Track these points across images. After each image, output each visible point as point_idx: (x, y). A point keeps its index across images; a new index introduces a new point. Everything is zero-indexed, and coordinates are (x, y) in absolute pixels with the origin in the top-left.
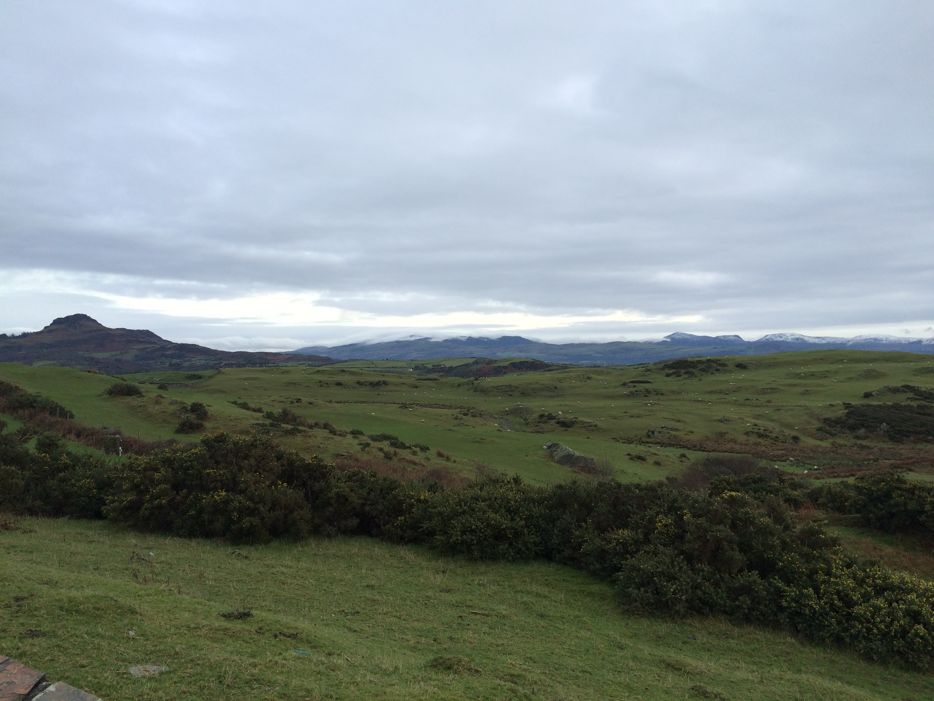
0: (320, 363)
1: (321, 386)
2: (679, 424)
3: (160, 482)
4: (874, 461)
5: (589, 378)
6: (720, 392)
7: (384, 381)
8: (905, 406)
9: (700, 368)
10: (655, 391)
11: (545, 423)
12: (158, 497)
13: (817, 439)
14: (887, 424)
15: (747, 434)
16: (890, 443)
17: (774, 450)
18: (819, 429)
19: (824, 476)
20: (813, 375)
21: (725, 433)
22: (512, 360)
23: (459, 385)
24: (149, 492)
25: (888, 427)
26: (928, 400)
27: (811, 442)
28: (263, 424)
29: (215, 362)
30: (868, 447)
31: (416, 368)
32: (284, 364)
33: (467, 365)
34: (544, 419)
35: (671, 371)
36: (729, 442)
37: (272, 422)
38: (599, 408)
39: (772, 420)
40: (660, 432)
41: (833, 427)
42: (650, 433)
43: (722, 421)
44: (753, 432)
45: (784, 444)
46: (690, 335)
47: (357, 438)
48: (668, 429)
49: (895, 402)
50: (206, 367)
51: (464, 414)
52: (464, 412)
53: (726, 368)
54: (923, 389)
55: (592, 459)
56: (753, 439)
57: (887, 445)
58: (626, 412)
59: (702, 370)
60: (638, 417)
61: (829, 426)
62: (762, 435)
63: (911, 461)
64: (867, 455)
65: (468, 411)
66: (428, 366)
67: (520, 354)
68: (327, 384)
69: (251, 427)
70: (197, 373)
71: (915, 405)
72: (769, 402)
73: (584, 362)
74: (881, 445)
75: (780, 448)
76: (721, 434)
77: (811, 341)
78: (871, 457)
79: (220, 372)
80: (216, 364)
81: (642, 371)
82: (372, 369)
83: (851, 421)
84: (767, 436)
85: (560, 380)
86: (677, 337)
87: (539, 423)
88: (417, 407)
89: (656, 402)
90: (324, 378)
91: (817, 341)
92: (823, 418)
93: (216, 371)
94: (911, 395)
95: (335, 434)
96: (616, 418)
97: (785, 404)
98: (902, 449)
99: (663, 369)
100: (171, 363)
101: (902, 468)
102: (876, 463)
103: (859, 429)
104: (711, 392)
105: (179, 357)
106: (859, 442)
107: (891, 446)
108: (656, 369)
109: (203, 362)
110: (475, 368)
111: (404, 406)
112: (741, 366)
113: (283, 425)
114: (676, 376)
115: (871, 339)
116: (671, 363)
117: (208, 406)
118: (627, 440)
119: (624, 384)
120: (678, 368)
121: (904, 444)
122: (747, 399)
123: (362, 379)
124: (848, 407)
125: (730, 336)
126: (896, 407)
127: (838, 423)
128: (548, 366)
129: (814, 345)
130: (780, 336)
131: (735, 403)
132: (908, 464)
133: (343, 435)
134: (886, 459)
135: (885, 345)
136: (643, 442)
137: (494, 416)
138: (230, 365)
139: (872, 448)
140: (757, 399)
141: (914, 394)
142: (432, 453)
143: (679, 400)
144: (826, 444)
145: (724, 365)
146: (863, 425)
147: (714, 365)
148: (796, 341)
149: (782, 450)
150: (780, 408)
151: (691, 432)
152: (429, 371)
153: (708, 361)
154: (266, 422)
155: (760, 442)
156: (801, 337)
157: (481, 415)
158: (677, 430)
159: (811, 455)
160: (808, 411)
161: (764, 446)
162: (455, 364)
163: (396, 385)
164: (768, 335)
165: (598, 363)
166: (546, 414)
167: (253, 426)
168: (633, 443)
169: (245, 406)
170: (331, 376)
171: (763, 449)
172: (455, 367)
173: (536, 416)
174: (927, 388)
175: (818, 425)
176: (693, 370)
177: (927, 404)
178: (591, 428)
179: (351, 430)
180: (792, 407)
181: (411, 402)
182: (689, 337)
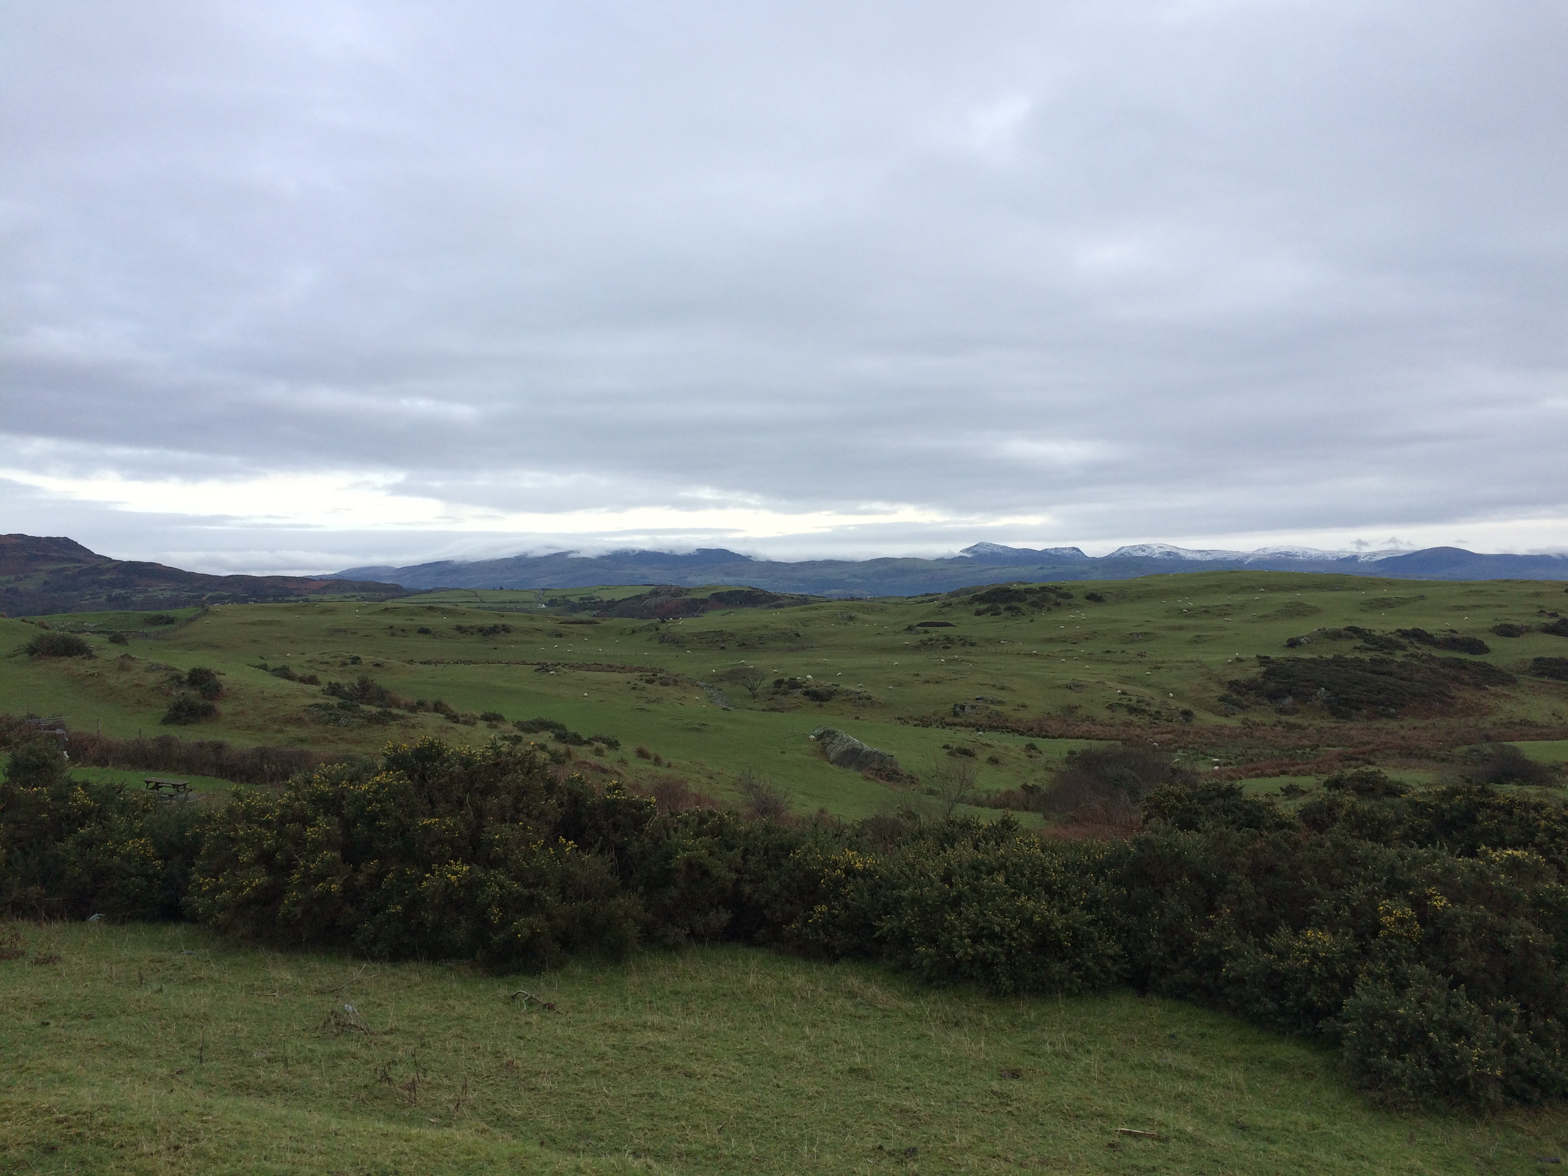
0: (383, 595)
1: (393, 635)
2: (1003, 693)
3: (318, 847)
4: (1312, 750)
5: (851, 618)
6: (1063, 640)
7: (503, 626)
8: (1352, 660)
9: (1029, 601)
10: (962, 640)
11: (785, 693)
12: (322, 877)
13: (1219, 714)
14: (1327, 689)
15: (1111, 707)
16: (1334, 719)
17: (1155, 733)
18: (1222, 699)
19: (1241, 775)
20: (1206, 611)
21: (1076, 707)
22: (714, 589)
23: (634, 632)
24: (296, 867)
25: (1329, 694)
26: (1386, 651)
27: (1212, 720)
28: (327, 704)
29: (191, 594)
30: (1299, 727)
31: (552, 603)
32: (319, 597)
33: (638, 597)
34: (784, 687)
35: (984, 607)
36: (1083, 721)
37: (342, 701)
38: (873, 668)
39: (1149, 685)
40: (973, 707)
41: (1243, 696)
42: (958, 709)
43: (1070, 688)
44: (1120, 705)
45: (1169, 723)
46: (1002, 547)
47: (496, 727)
48: (986, 701)
49: (1337, 653)
50: (175, 603)
51: (648, 682)
52: (647, 678)
53: (1070, 600)
54: (1377, 634)
55: (892, 756)
56: (1122, 716)
57: (1329, 723)
58: (918, 675)
59: (1033, 604)
60: (937, 682)
61: (1239, 693)
62: (1135, 710)
63: (1369, 747)
64: (1300, 739)
65: (654, 675)
66: (572, 599)
67: (727, 579)
68: (403, 631)
69: (305, 710)
70: (164, 613)
71: (1367, 659)
72: (1141, 655)
73: (834, 591)
74: (1318, 723)
75: (1164, 730)
76: (1071, 709)
77: (1189, 556)
78: (1306, 742)
79: (207, 612)
80: (194, 597)
81: (937, 607)
82: (477, 605)
83: (1272, 685)
84: (1144, 711)
85: (805, 622)
86: (981, 550)
87: (775, 694)
88: (565, 670)
89: (965, 658)
90: (398, 621)
91: (1198, 557)
92: (1229, 680)
93: (199, 610)
94: (1360, 643)
95: (457, 722)
96: (900, 685)
97: (1166, 659)
98: (1351, 729)
99: (971, 602)
100: (109, 596)
101: (1357, 759)
102: (1314, 752)
103: (1285, 697)
104: (1050, 640)
105: (124, 585)
106: (1284, 718)
107: (1333, 725)
108: (960, 603)
109: (168, 594)
110: (653, 602)
111: (544, 668)
112: (1094, 598)
113: (363, 707)
114: (992, 615)
115: (1280, 553)
116: (984, 592)
117: (219, 674)
118: (922, 721)
119: (910, 629)
120: (995, 601)
121: (1353, 720)
122: (1108, 652)
123: (465, 623)
124: (1263, 662)
125: (1065, 549)
126: (1338, 661)
127: (1251, 689)
128: (774, 598)
129: (1194, 563)
130: (1142, 548)
131: (1089, 658)
132: (1363, 753)
133: (470, 722)
134: (1329, 746)
135: (1302, 563)
136: (947, 724)
137: (697, 682)
138: (220, 599)
139: (1306, 728)
140: (1123, 652)
141: (1364, 641)
142: (628, 749)
143: (1001, 653)
144: (1233, 723)
145: (1067, 596)
146: (1290, 692)
147: (1052, 596)
148: (1166, 557)
149: (1167, 733)
150: (1159, 665)
151: (1023, 706)
152: (575, 608)
153: (1043, 589)
154: (331, 703)
155: (1132, 722)
156: (1175, 550)
157: (676, 682)
158: (1001, 703)
159: (1214, 740)
160: (1202, 670)
161: (1139, 726)
162: (618, 596)
163: (525, 632)
164: (1123, 548)
165: (856, 592)
166: (786, 679)
167: (307, 709)
168: (930, 725)
169: (284, 673)
170: (410, 617)
171: (1138, 731)
172: (620, 601)
173: (770, 681)
174: (1383, 631)
175: (1220, 692)
176: (1019, 605)
177: (1385, 656)
178: (861, 702)
179: (482, 713)
180: (1177, 664)
181: (554, 662)
182: (1001, 551)
